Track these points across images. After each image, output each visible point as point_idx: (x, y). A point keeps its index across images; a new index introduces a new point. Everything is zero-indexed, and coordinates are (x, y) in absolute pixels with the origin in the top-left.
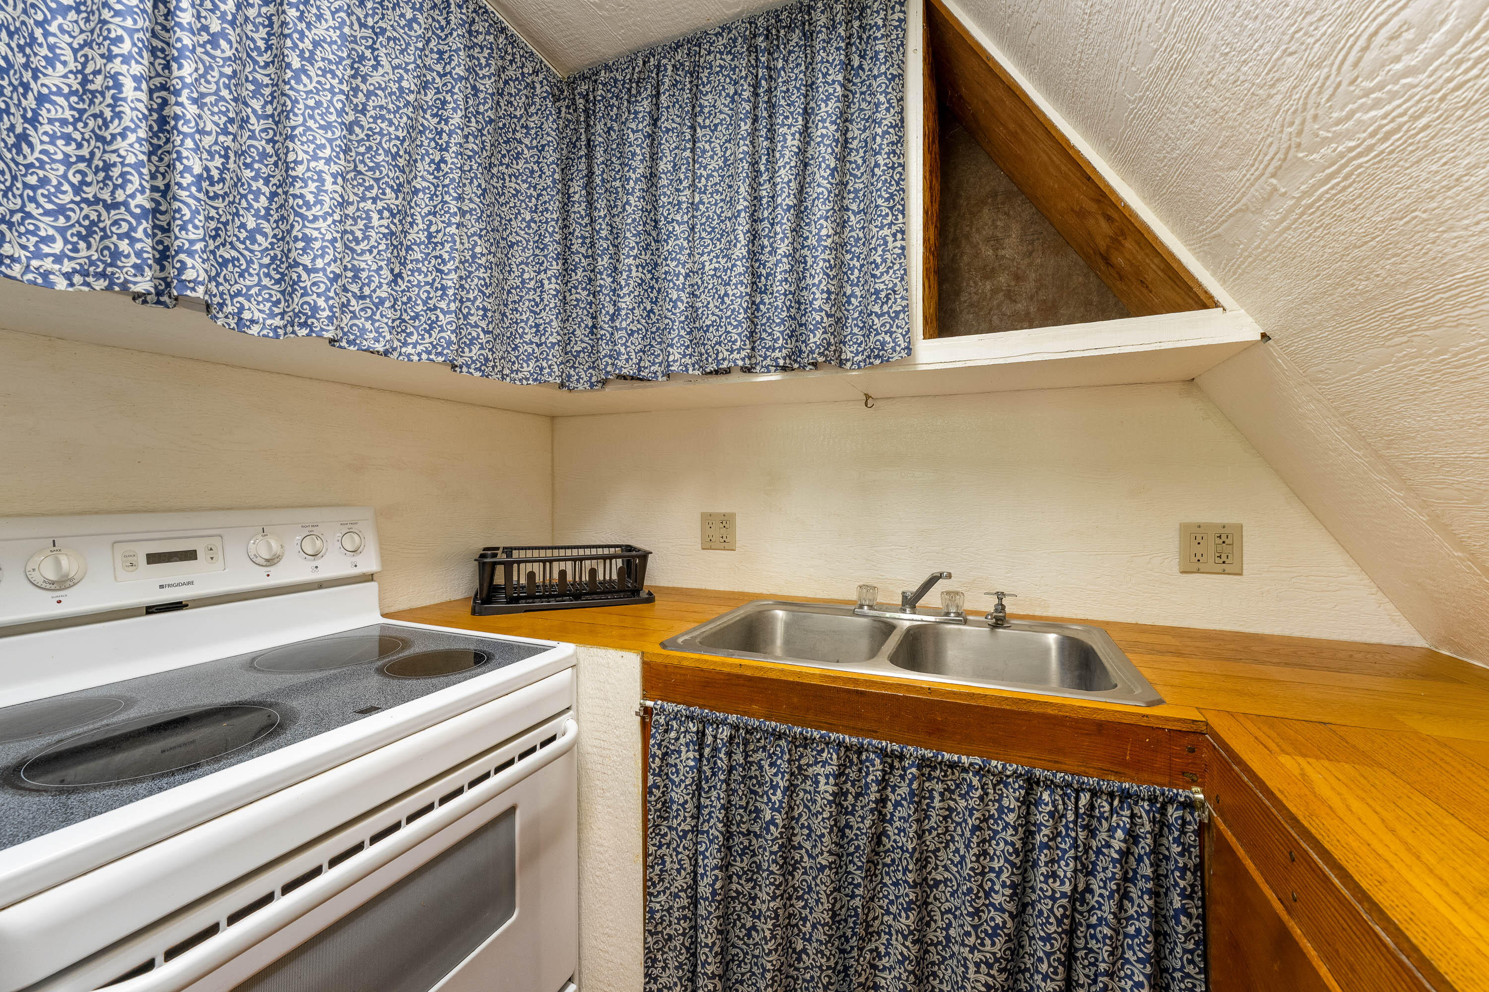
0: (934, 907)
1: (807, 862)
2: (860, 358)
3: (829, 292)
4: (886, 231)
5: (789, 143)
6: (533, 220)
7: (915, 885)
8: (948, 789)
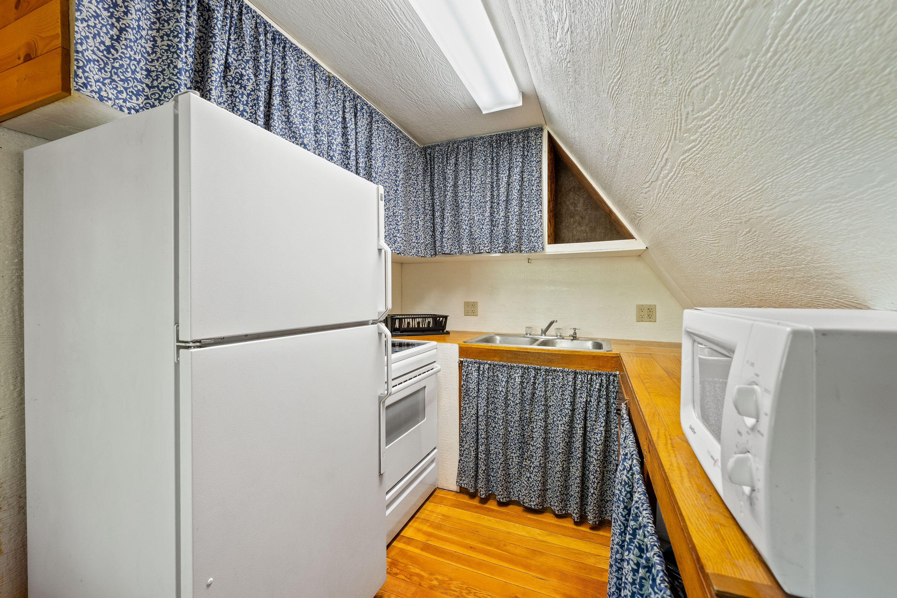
0: (550, 413)
1: (512, 404)
2: (527, 250)
3: (517, 229)
4: (535, 211)
5: (504, 180)
6: (415, 200)
7: (544, 405)
8: (553, 378)
